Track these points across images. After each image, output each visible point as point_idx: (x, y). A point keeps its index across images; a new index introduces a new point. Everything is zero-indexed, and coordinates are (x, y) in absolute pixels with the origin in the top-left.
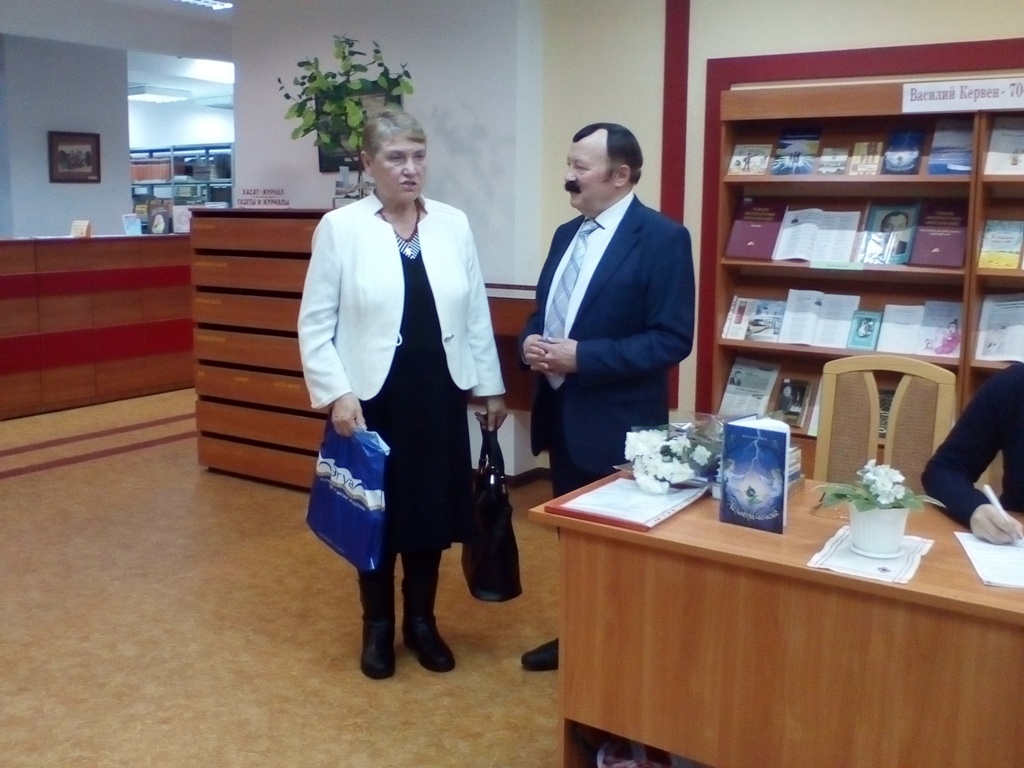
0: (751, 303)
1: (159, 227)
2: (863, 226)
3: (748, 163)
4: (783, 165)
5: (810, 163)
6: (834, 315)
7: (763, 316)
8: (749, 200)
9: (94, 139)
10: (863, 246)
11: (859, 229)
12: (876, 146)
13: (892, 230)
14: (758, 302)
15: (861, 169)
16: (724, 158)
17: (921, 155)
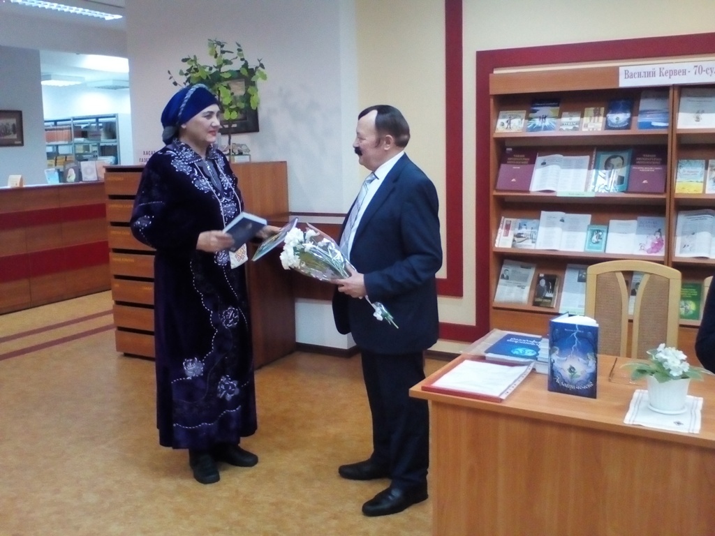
0: (514, 221)
1: (72, 178)
2: (593, 166)
3: (510, 124)
4: (534, 125)
5: (554, 123)
6: (574, 228)
7: (523, 230)
8: (511, 149)
9: (18, 114)
10: (593, 180)
11: (590, 168)
12: (600, 110)
13: (613, 168)
14: (519, 221)
15: (591, 126)
16: (493, 121)
17: (632, 116)
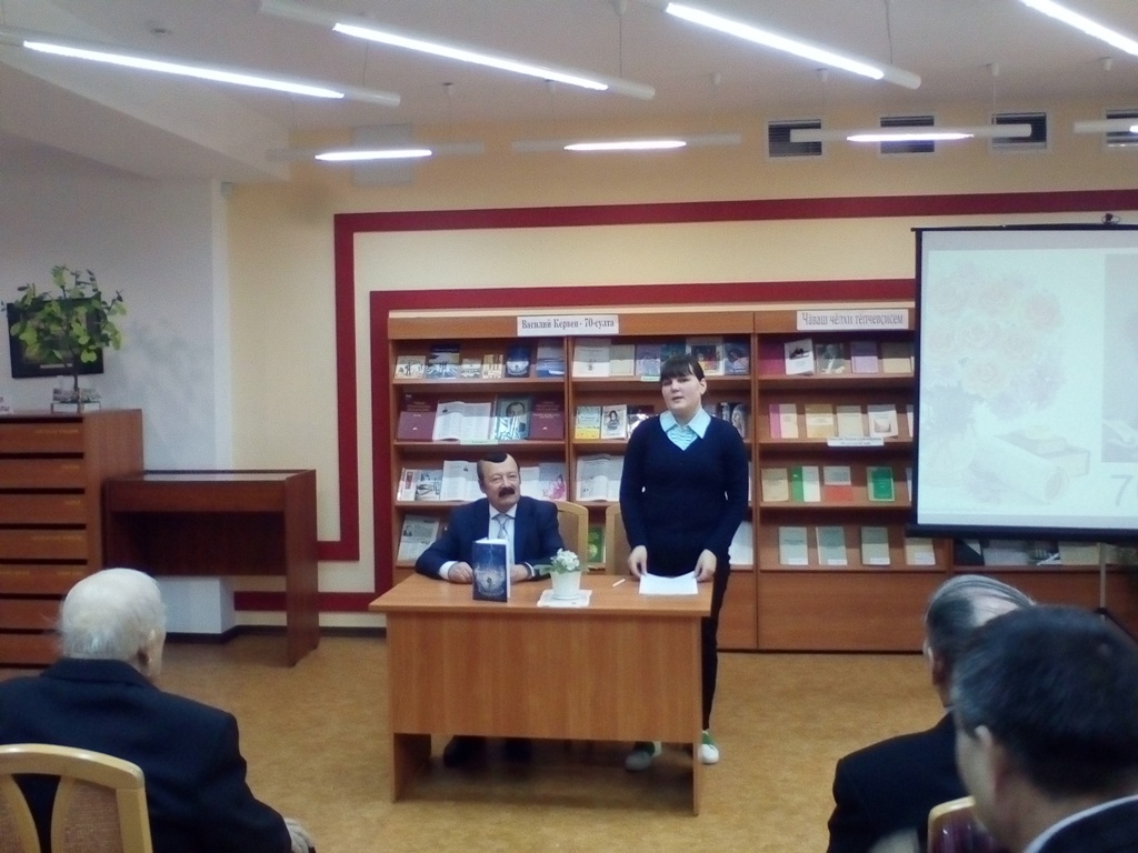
0: (416, 472)
2: (494, 413)
3: (409, 370)
4: (435, 371)
5: (455, 370)
7: (426, 482)
8: (410, 396)
10: (495, 427)
11: (491, 416)
12: (499, 357)
13: (514, 415)
14: (421, 472)
15: (491, 374)
16: (391, 366)
17: (530, 364)
